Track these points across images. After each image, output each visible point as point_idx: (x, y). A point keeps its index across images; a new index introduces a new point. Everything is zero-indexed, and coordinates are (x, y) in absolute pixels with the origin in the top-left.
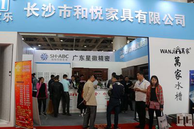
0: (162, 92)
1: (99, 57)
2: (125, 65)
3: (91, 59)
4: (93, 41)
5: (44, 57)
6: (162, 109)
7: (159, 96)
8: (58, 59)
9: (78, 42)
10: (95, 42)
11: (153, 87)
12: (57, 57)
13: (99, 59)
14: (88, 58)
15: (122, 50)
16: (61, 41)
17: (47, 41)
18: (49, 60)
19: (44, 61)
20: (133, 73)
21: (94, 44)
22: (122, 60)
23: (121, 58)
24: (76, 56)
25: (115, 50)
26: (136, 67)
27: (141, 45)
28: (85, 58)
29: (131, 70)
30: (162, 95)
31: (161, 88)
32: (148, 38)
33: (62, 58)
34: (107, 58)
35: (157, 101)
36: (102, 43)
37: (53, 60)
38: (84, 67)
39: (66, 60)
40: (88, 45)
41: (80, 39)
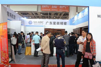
0: (95, 46)
1: (61, 22)
2: (75, 27)
3: (56, 24)
4: (59, 14)
5: (30, 23)
6: (94, 59)
7: (92, 48)
8: (38, 24)
9: (51, 15)
10: (60, 15)
11: (88, 42)
12: (37, 23)
13: (61, 24)
14: (54, 23)
15: (73, 18)
16: (41, 14)
17: (34, 15)
18: (33, 24)
19: (30, 25)
20: (79, 32)
21: (59, 16)
22: (74, 24)
23: (73, 23)
24: (47, 22)
25: (70, 19)
26: (81, 28)
27: (85, 15)
28: (53, 23)
29: (78, 30)
30: (95, 48)
31: (95, 43)
32: (88, 7)
33: (40, 23)
34: (65, 23)
35: (90, 52)
36: (63, 15)
37: (35, 24)
38: (51, 28)
39: (42, 24)
40: (56, 17)
41: (51, 13)
